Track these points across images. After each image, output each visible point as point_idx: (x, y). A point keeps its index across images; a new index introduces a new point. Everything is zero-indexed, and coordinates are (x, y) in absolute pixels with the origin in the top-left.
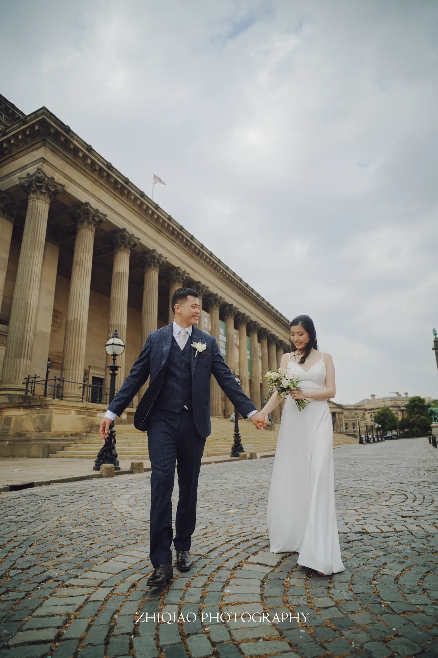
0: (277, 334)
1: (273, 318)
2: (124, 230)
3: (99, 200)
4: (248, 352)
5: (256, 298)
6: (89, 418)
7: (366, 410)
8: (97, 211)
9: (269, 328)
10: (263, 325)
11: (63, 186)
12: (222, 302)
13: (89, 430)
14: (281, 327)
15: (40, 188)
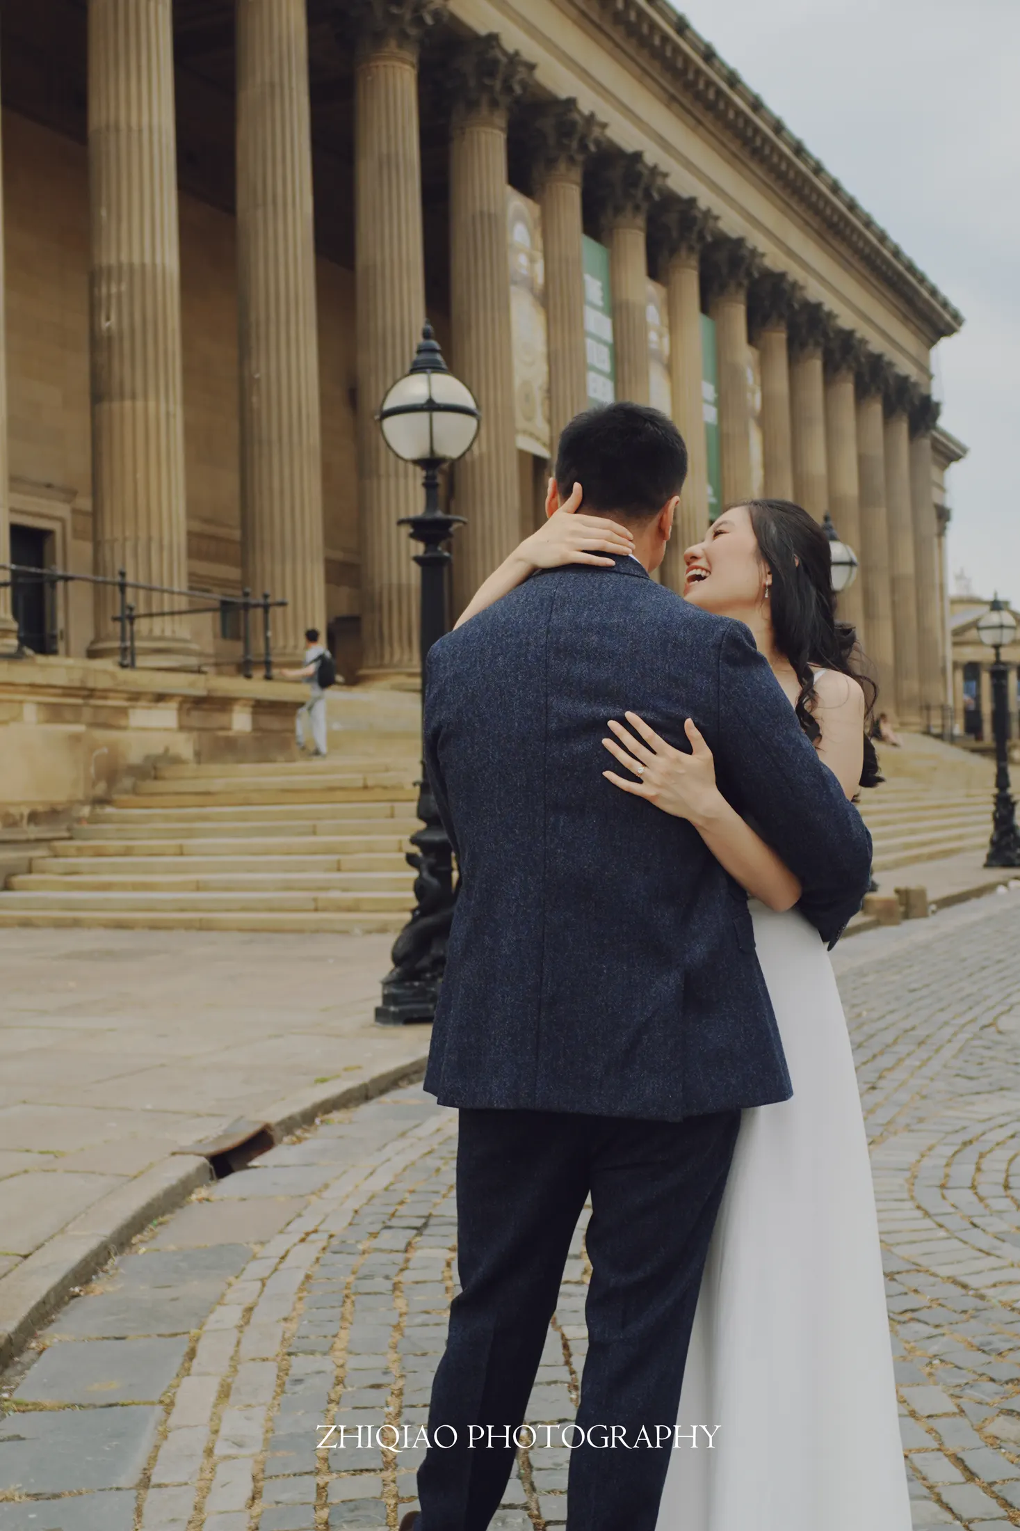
0: (830, 303)
1: (815, 222)
4: (708, 391)
5: (748, 121)
6: (100, 734)
9: (796, 273)
10: (774, 260)
12: (598, 143)
13: (101, 789)
14: (847, 266)
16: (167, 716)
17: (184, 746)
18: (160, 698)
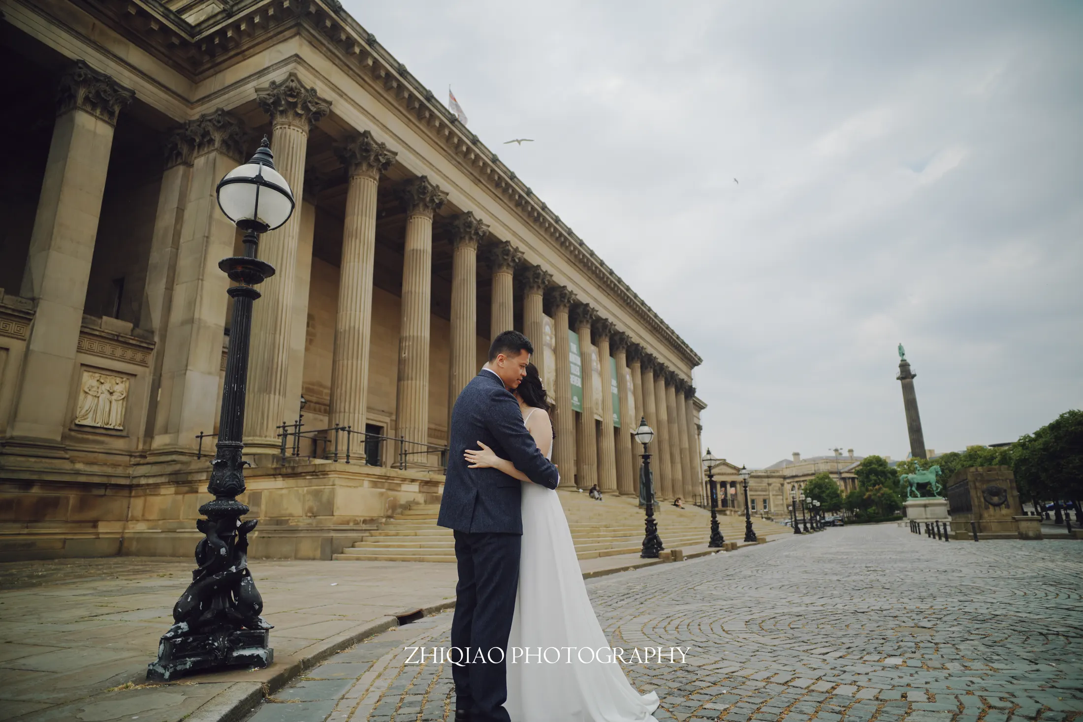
0: (655, 354)
1: (649, 327)
2: (424, 178)
3: (385, 128)
4: (614, 382)
5: (625, 294)
6: (391, 493)
7: (785, 478)
8: (382, 146)
9: (643, 344)
10: (635, 339)
11: (330, 103)
12: (574, 300)
13: (389, 513)
14: (661, 341)
15: (294, 105)
16: (415, 487)
17: (420, 498)
18: (413, 481)
